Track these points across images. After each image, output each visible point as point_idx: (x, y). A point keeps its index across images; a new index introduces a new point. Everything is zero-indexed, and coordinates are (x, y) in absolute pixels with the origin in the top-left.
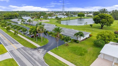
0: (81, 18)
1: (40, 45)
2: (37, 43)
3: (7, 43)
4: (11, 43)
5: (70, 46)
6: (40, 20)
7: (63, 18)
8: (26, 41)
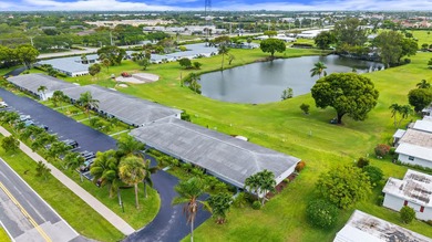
0: (272, 58)
1: (133, 224)
2: (122, 213)
3: (18, 221)
4: (33, 221)
5: (233, 227)
6: (123, 75)
7: (208, 55)
8: (83, 204)
